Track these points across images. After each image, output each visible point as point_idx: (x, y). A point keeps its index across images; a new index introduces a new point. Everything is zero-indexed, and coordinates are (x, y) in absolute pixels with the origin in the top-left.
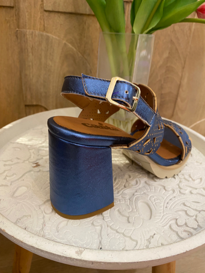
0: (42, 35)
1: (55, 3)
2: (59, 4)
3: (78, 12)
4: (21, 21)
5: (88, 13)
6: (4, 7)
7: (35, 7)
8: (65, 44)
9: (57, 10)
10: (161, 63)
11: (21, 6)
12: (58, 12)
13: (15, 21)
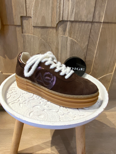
0: (32, 36)
1: (37, 23)
2: (38, 24)
3: (46, 26)
4: (24, 30)
5: (50, 26)
6: (17, 25)
7: (29, 25)
8: (41, 39)
9: (37, 26)
10: (84, 47)
11: (24, 25)
12: (38, 27)
13: (21, 31)
